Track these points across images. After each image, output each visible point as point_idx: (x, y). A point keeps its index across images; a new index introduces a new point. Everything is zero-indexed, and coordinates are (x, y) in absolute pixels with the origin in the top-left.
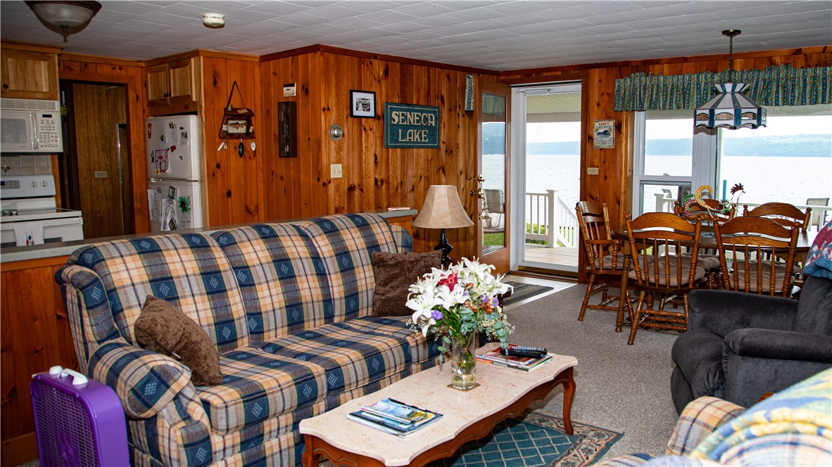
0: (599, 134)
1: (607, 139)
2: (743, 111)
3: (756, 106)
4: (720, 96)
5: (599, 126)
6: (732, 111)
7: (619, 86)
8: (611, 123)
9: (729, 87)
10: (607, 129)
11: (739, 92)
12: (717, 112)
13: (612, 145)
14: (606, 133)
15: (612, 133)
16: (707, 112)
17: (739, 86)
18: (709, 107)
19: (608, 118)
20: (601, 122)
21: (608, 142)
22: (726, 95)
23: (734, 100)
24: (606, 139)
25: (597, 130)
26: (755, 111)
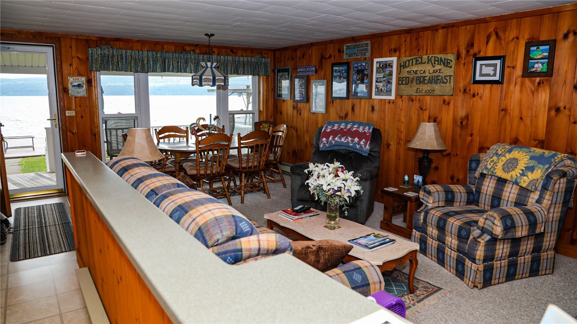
0: (74, 86)
1: (81, 90)
2: (217, 78)
3: (223, 76)
4: (204, 69)
5: (73, 81)
6: (211, 78)
7: (92, 53)
8: (84, 79)
9: (209, 64)
10: (80, 83)
11: (215, 67)
12: (203, 77)
13: (85, 94)
14: (79, 86)
15: (84, 86)
16: (198, 77)
17: (215, 64)
18: (199, 75)
19: (80, 75)
20: (74, 78)
21: (82, 92)
22: (208, 69)
23: (212, 72)
24: (79, 90)
25: (71, 84)
26: (223, 78)
